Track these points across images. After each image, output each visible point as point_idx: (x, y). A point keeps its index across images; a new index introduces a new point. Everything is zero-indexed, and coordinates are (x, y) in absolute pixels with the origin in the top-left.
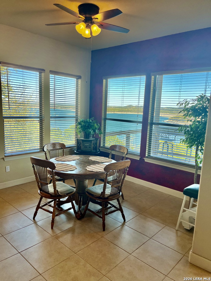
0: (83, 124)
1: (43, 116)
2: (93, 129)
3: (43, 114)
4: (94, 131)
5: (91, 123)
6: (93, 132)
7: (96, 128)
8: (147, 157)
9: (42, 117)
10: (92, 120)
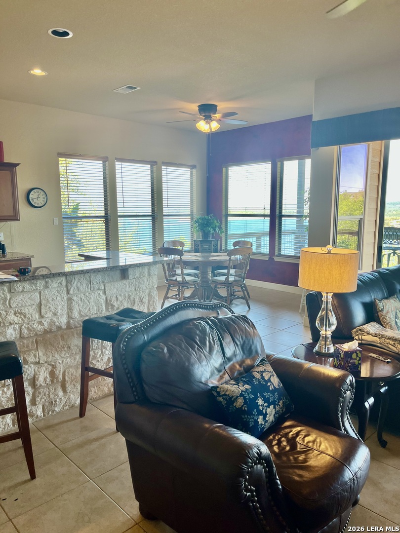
0: (200, 221)
1: (156, 213)
2: (212, 228)
3: (156, 211)
4: (215, 230)
5: (210, 220)
6: (212, 231)
7: (216, 226)
8: (277, 256)
9: (154, 216)
10: (211, 217)
